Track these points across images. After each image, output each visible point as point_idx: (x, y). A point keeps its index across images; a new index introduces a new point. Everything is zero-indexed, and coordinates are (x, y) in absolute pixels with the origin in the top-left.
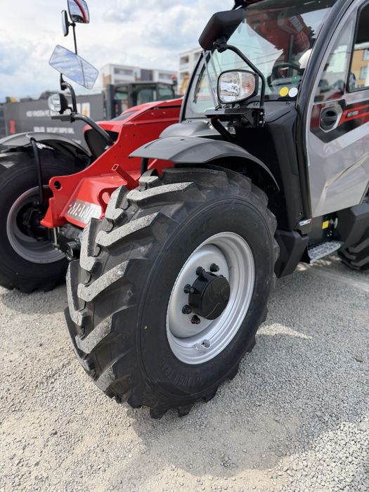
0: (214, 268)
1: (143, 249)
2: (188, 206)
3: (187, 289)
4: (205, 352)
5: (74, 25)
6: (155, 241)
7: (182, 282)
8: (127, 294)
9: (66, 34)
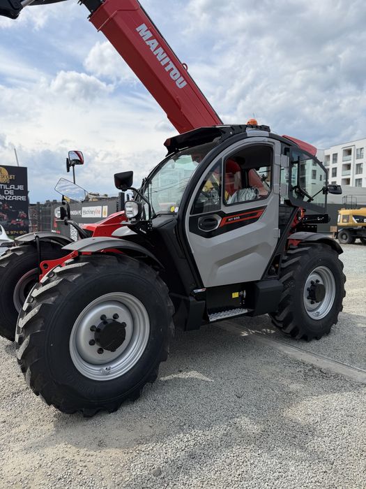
0: (116, 316)
1: (52, 299)
2: (84, 275)
3: (93, 328)
4: (107, 374)
5: (73, 166)
6: (60, 294)
7: (88, 323)
8: (41, 323)
9: (68, 171)
